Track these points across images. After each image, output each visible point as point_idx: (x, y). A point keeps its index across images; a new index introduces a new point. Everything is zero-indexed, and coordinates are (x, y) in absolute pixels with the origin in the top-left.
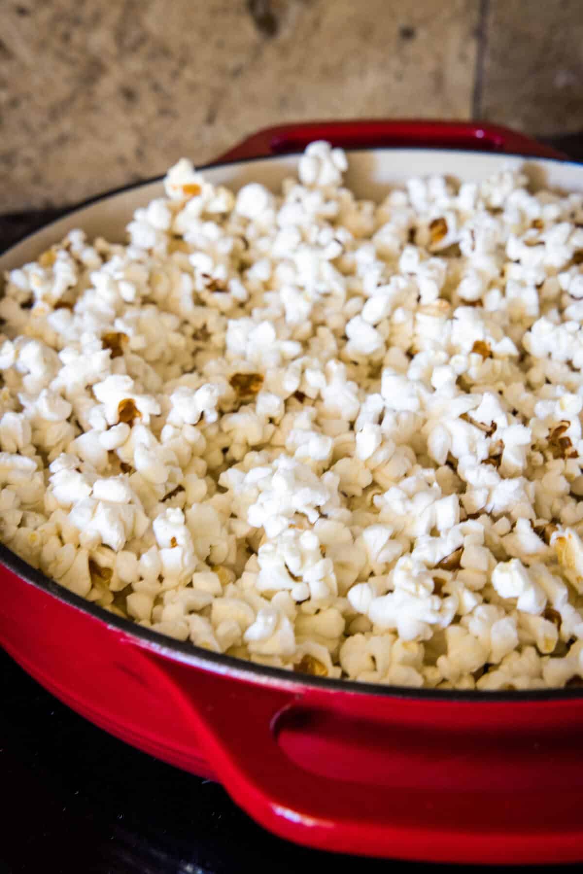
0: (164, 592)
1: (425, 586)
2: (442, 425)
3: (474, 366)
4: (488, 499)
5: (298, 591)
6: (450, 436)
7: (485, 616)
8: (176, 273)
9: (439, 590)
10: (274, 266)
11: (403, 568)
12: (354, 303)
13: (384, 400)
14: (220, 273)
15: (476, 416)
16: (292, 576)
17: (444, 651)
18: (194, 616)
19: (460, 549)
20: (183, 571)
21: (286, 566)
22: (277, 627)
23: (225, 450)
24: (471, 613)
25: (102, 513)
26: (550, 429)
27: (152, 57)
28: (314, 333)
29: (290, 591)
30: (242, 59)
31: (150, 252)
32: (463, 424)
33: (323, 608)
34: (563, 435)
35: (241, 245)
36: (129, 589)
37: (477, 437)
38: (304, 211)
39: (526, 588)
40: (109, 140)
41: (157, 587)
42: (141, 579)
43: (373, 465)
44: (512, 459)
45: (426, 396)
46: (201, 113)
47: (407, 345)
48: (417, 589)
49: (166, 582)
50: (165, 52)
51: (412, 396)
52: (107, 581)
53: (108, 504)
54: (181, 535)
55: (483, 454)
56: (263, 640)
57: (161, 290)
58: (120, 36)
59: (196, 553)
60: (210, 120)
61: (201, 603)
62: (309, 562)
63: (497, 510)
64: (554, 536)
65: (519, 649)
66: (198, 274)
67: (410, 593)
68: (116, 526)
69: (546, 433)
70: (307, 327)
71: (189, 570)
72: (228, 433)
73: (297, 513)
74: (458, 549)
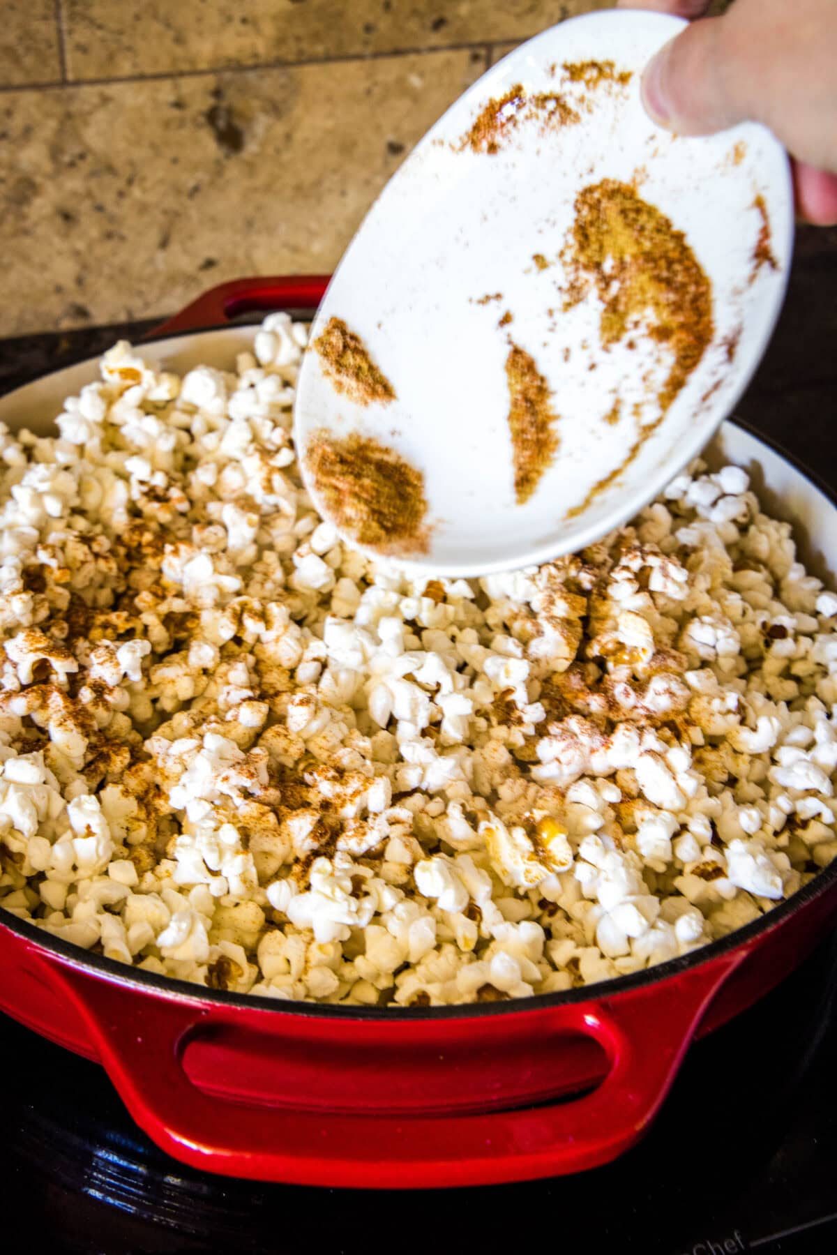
0: (78, 880)
1: (342, 888)
2: (384, 684)
3: (424, 611)
4: (422, 778)
5: (216, 887)
6: (392, 696)
7: (404, 915)
8: (109, 478)
9: (358, 890)
10: (220, 469)
11: (319, 871)
12: (305, 524)
13: (328, 647)
14: (159, 480)
15: (420, 676)
16: (210, 870)
17: (363, 952)
18: (107, 916)
19: (386, 839)
20: (97, 862)
21: (204, 861)
22: (190, 932)
23: (155, 701)
24: (392, 910)
25: (13, 797)
26: (495, 693)
27: (93, 174)
28: (259, 558)
29: (208, 885)
30: (202, 176)
31: (81, 449)
32: (407, 684)
33: (242, 902)
34: (510, 698)
35: (185, 437)
36: (41, 876)
37: (420, 700)
38: (257, 401)
39: (445, 888)
40: (43, 267)
41: (72, 877)
42: (53, 869)
43: (305, 736)
44: (452, 731)
45: (370, 649)
46: (154, 236)
47: (360, 573)
48: (333, 892)
49: (81, 872)
50: (111, 169)
51: (354, 649)
52: (18, 865)
53: (20, 786)
54: (96, 823)
55: (423, 722)
56: (175, 946)
57: (91, 500)
58: (55, 152)
59: (113, 839)
60: (164, 244)
61: (114, 896)
62: (228, 856)
63: (432, 790)
64: (483, 825)
65: (438, 948)
66: (134, 480)
67: (327, 897)
68: (28, 811)
69: (491, 698)
70: (251, 552)
71: (104, 860)
72: (156, 686)
73: (222, 794)
74: (385, 839)
